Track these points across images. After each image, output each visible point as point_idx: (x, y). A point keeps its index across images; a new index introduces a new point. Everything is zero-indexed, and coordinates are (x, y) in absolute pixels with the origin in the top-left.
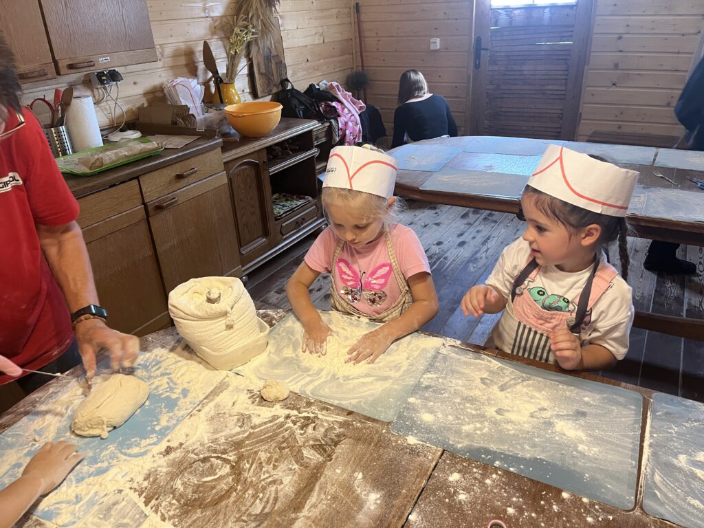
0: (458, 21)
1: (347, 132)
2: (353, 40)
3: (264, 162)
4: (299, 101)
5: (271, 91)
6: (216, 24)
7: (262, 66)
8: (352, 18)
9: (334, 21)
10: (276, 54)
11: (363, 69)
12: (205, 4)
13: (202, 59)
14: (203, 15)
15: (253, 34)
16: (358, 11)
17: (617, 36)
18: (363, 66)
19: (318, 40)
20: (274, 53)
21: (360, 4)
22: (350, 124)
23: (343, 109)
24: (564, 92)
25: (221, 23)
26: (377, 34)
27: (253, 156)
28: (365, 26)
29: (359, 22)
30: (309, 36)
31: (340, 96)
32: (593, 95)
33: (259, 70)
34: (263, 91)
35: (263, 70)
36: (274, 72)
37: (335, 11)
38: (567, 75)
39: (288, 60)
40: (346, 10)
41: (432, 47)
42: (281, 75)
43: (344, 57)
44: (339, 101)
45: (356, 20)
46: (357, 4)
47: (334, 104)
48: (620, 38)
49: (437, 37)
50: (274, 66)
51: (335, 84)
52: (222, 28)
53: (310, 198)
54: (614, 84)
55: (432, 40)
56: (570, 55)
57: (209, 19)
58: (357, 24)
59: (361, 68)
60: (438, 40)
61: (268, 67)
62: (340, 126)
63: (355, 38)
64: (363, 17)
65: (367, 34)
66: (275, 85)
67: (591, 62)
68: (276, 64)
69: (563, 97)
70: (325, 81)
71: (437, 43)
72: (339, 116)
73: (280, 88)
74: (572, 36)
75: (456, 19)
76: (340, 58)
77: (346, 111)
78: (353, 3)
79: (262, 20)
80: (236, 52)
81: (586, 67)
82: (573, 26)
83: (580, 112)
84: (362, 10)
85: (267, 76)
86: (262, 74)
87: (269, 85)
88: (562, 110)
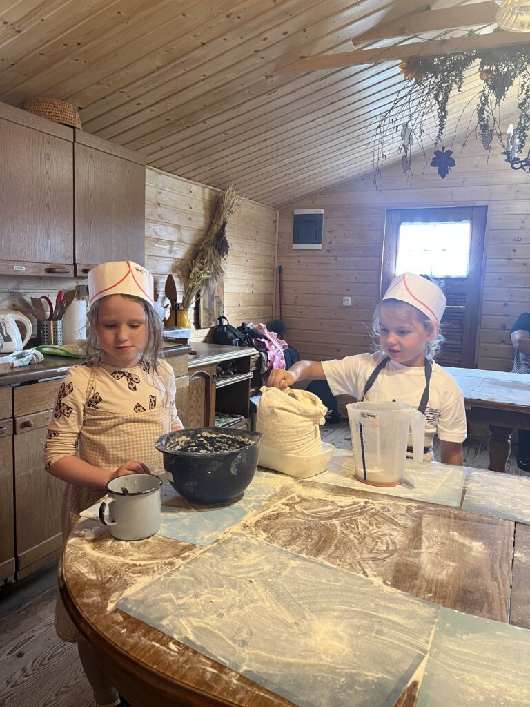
0: (368, 284)
1: (275, 364)
2: (274, 295)
3: (214, 376)
4: (234, 334)
5: (211, 324)
6: (177, 264)
7: (207, 303)
8: (275, 277)
9: (262, 277)
10: (217, 295)
11: (281, 319)
12: (171, 248)
13: (163, 289)
14: (168, 255)
15: (208, 274)
16: (280, 272)
17: (503, 303)
18: (281, 316)
19: (249, 290)
20: (216, 294)
21: (283, 267)
22: (277, 358)
23: (270, 345)
24: (460, 347)
25: (181, 263)
26: (296, 291)
27: (206, 368)
28: (285, 284)
29: (281, 281)
30: (242, 286)
31: (267, 334)
32: (486, 350)
33: (204, 306)
34: (205, 323)
35: (207, 307)
36: (215, 309)
37: (263, 270)
38: (462, 333)
39: (225, 302)
40: (271, 271)
41: (345, 304)
42: (219, 313)
43: (266, 307)
44: (267, 339)
45: (278, 279)
46: (280, 267)
47: (263, 340)
48: (505, 305)
49: (349, 296)
50: (215, 304)
51: (262, 325)
52: (181, 268)
53: (242, 417)
54: (503, 342)
55: (345, 298)
56: (463, 316)
57: (172, 259)
58: (278, 282)
59: (279, 318)
60: (350, 299)
61: (210, 304)
62: (269, 358)
63: (276, 293)
64: (284, 277)
65: (286, 290)
66: (214, 320)
67: (482, 323)
68: (217, 303)
69: (459, 350)
70: (251, 324)
71: (348, 301)
72: (267, 350)
73: (218, 323)
74: (464, 302)
75: (366, 283)
76: (263, 308)
77: (273, 346)
78: (276, 266)
79: (214, 266)
80: (193, 286)
81: (479, 327)
82: (465, 294)
83: (476, 363)
84: (283, 271)
85: (209, 311)
86: (206, 309)
87: (209, 319)
88: (460, 361)
